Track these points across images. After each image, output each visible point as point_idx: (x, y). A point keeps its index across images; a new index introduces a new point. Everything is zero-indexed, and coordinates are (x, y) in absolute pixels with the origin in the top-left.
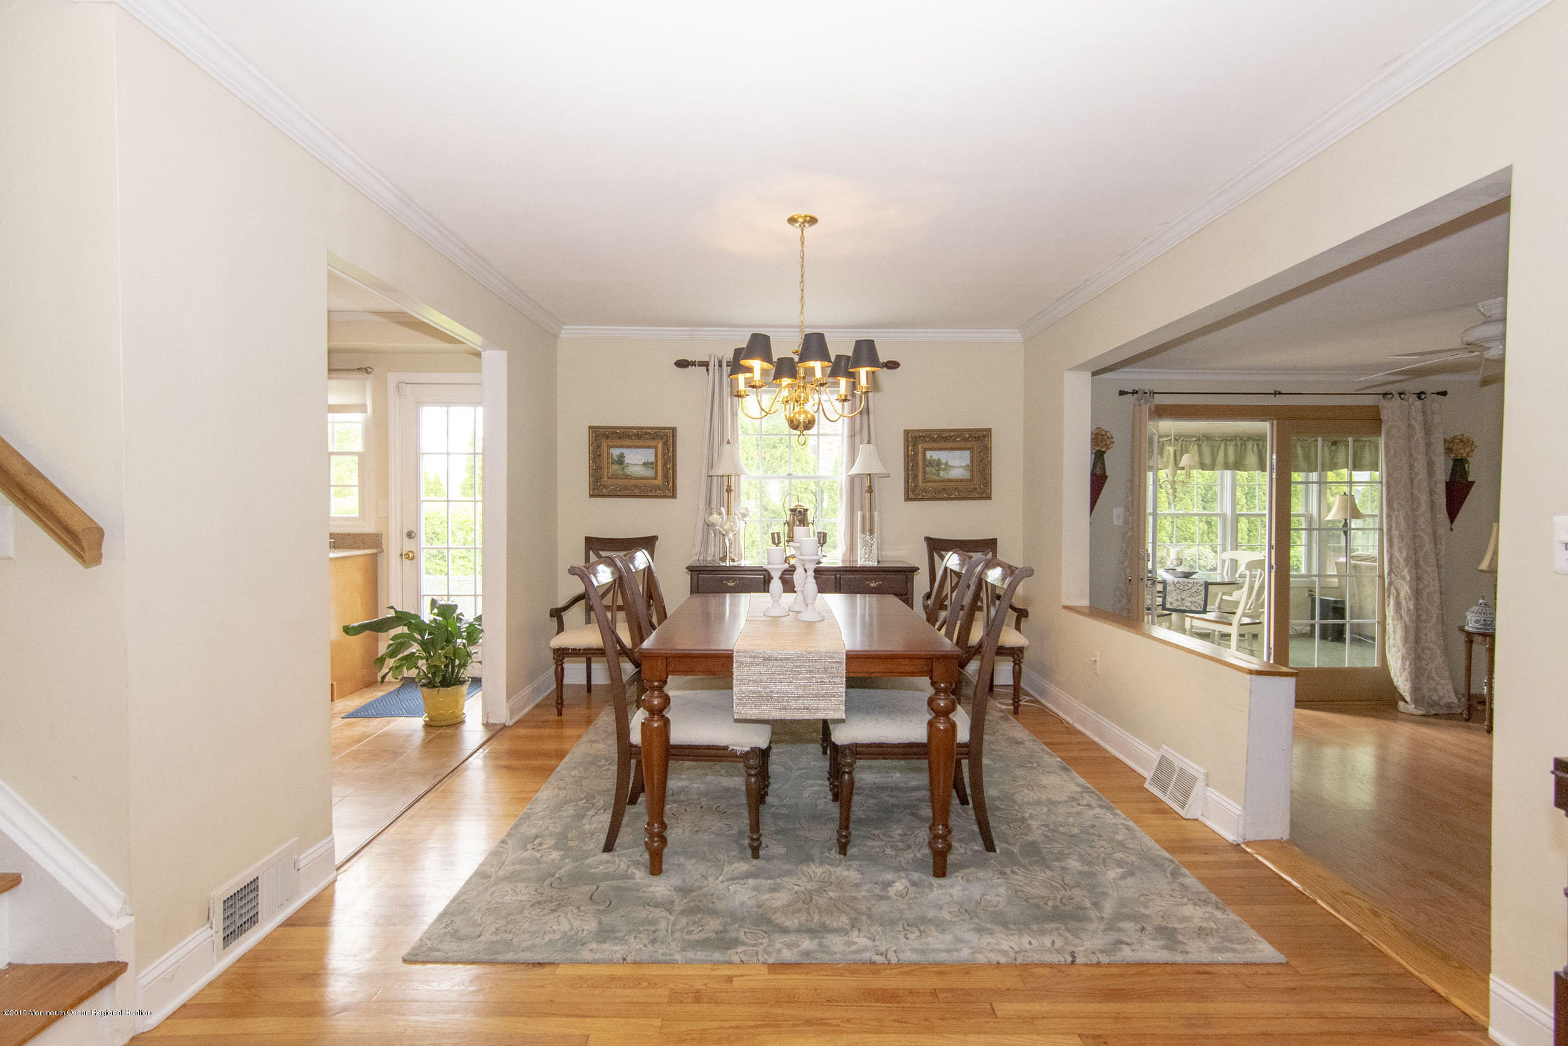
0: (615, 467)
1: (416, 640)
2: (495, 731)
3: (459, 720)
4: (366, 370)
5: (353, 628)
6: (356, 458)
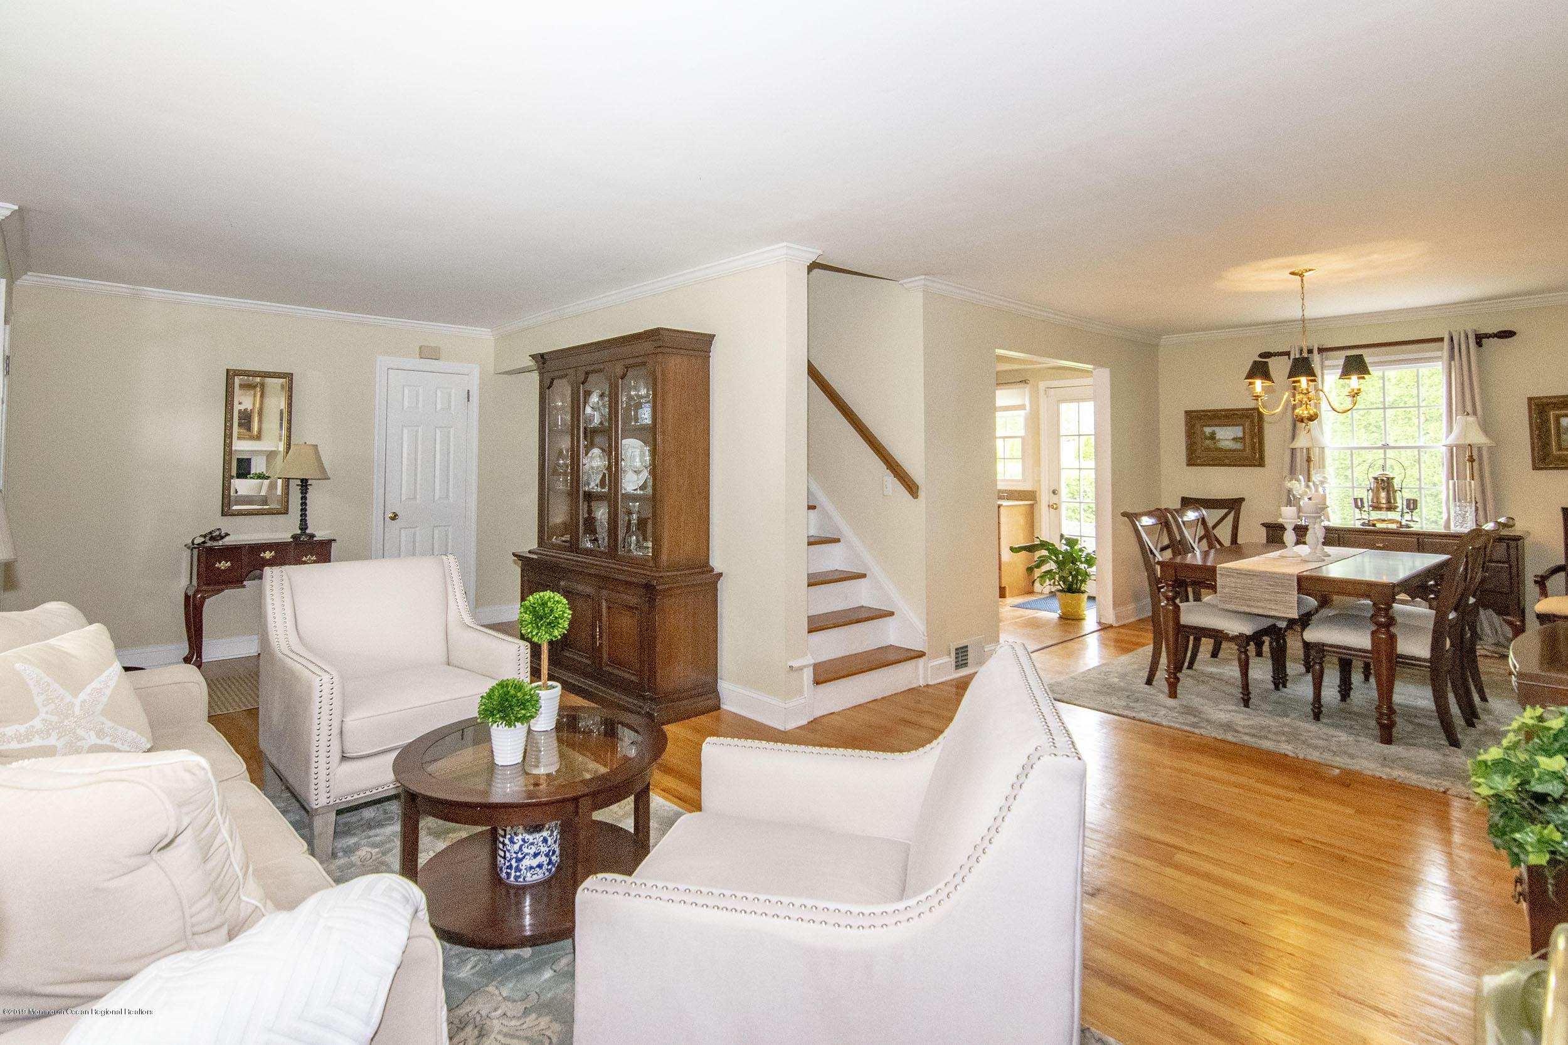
0: (1207, 442)
1: (1052, 560)
2: (1104, 628)
3: (1081, 617)
4: (1025, 382)
5: (1016, 548)
6: (1020, 440)
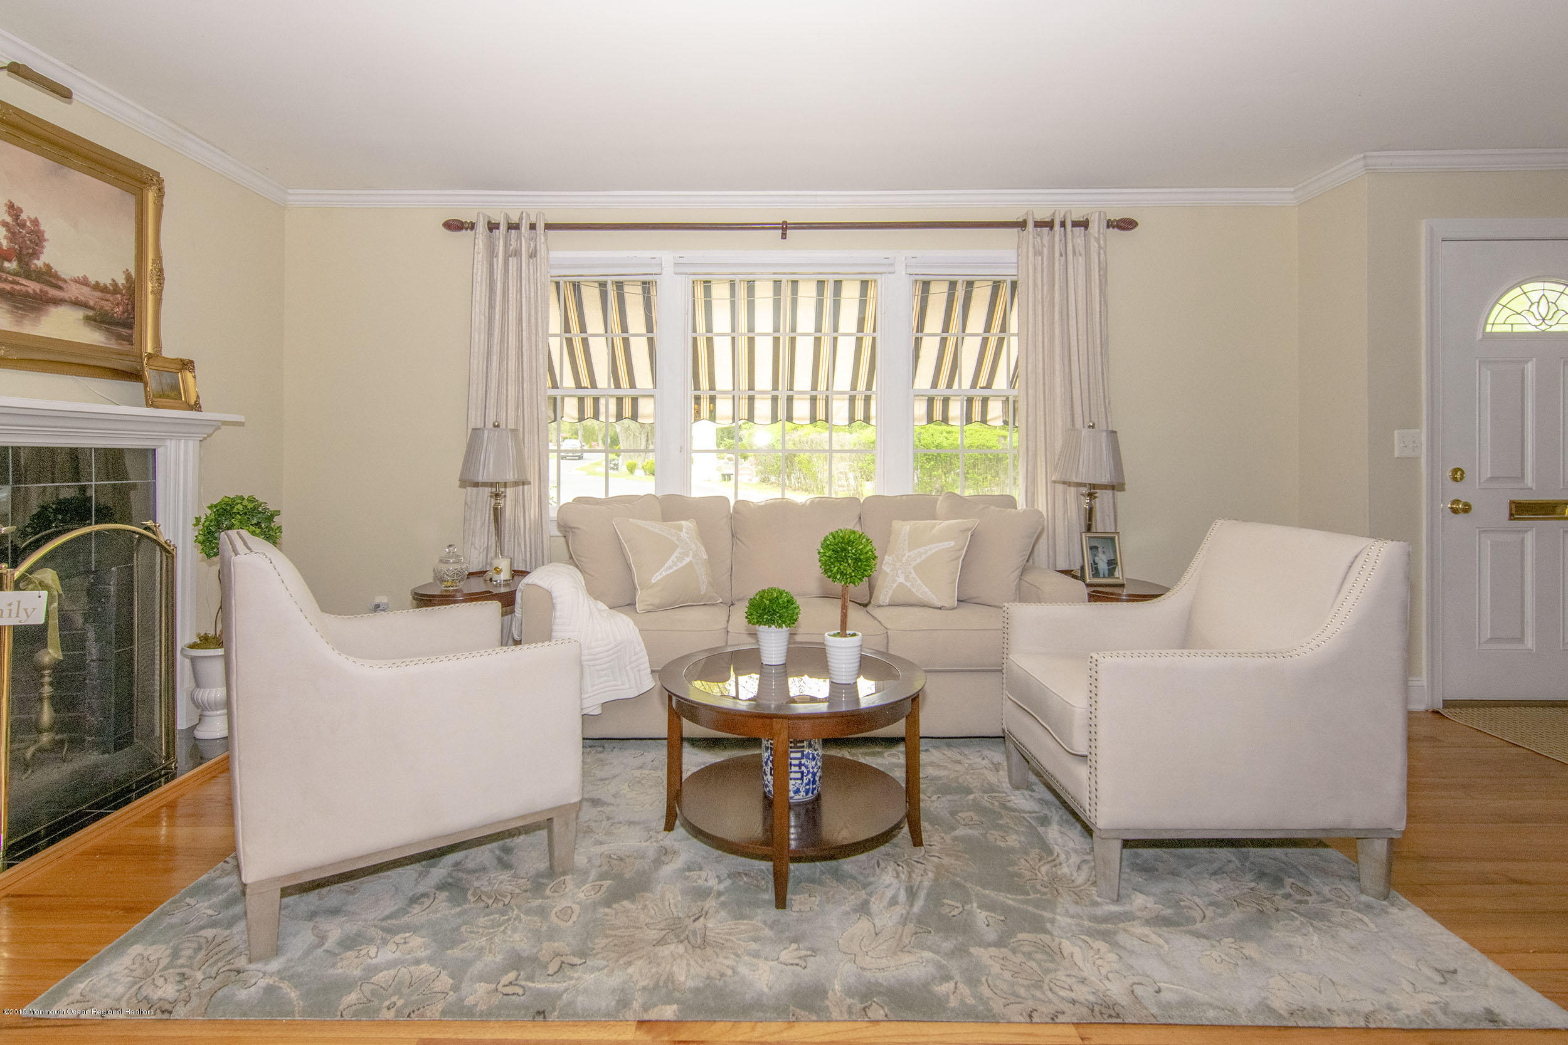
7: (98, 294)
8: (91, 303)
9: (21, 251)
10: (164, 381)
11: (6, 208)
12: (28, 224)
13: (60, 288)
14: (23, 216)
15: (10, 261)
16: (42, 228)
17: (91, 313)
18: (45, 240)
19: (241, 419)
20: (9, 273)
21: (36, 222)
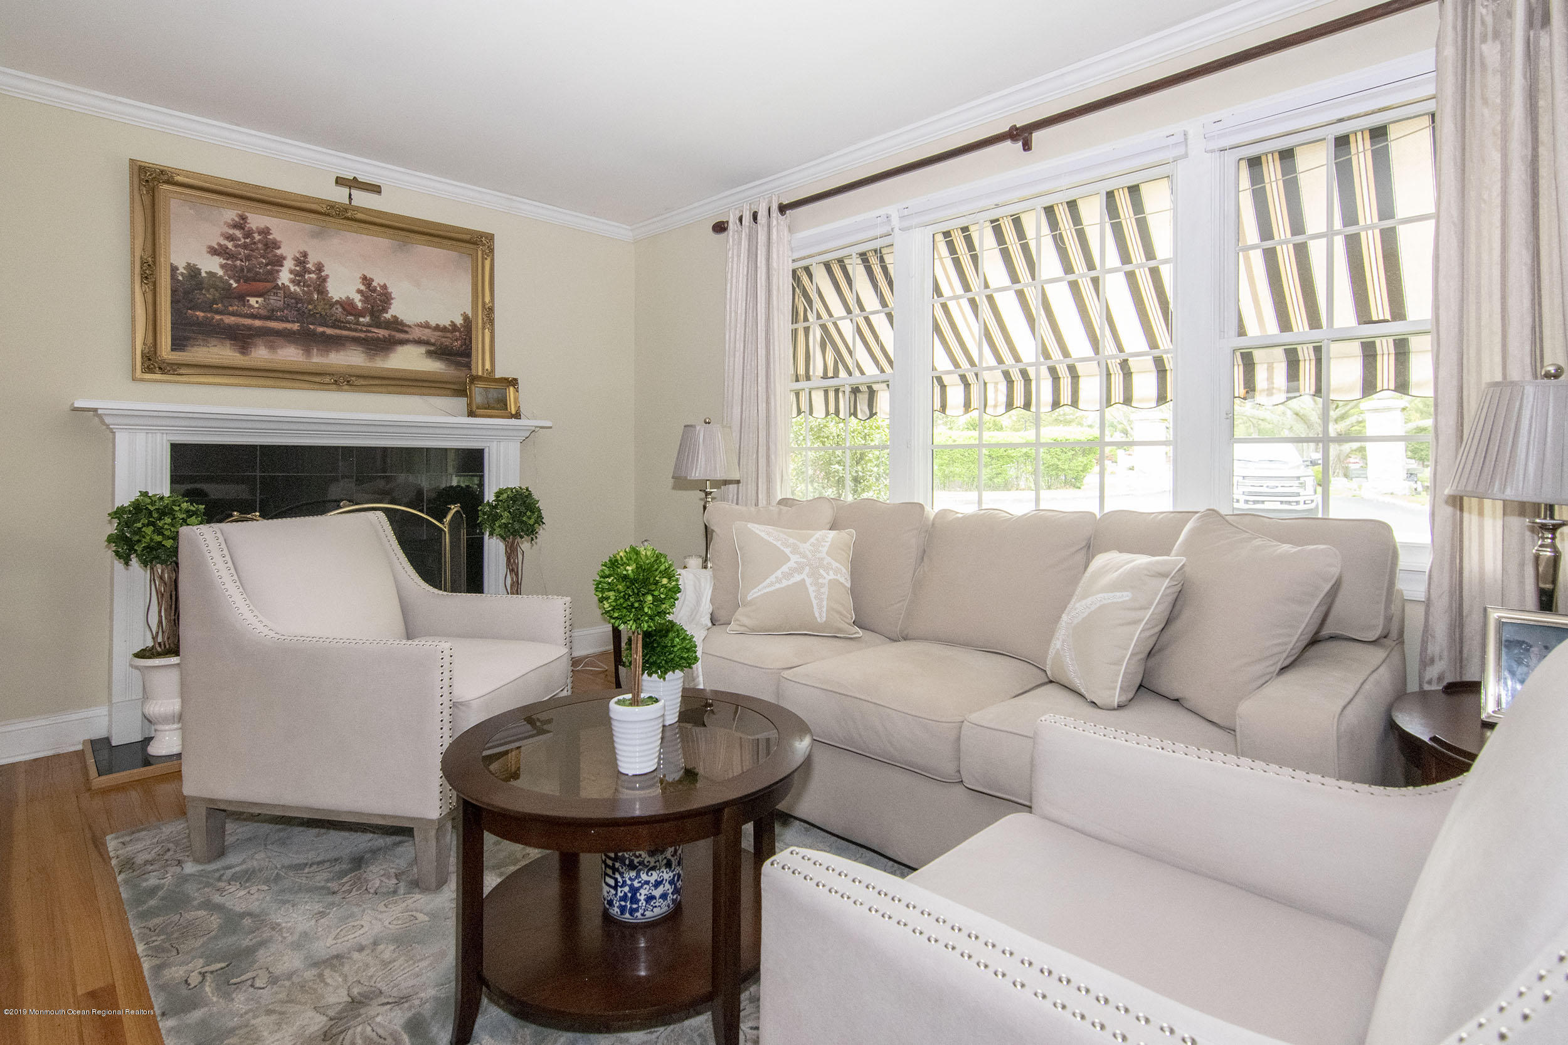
7: (439, 333)
8: (433, 341)
9: (373, 309)
10: (490, 396)
11: (361, 280)
12: (378, 289)
13: (406, 332)
14: (374, 284)
15: (364, 317)
16: (389, 290)
17: (432, 348)
18: (392, 299)
19: (549, 424)
20: (364, 325)
21: (385, 287)
